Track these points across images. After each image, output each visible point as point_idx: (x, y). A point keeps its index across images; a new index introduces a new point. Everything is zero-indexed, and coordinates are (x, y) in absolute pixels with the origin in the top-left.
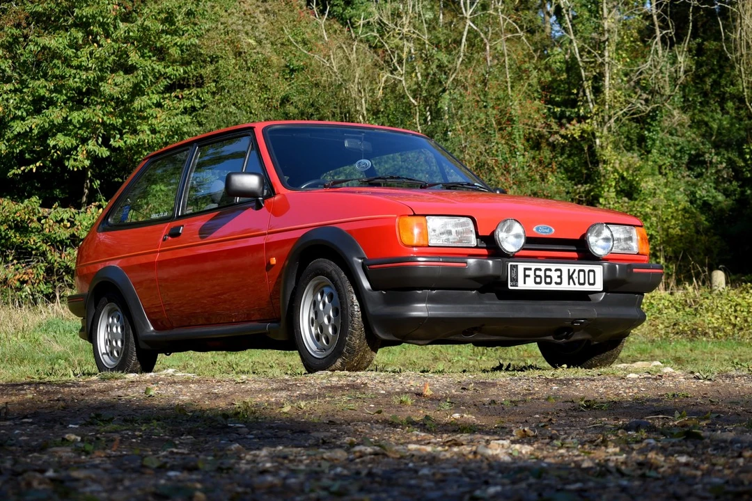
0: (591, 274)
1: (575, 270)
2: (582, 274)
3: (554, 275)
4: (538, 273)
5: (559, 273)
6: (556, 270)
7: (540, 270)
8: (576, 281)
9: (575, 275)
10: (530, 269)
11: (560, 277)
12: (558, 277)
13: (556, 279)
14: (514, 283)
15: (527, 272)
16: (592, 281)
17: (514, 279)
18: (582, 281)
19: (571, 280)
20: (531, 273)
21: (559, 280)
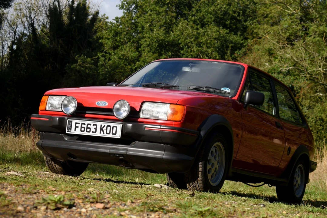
0: (115, 128)
1: (105, 126)
2: (109, 128)
3: (92, 128)
4: (83, 126)
5: (95, 127)
6: (94, 125)
7: (85, 124)
8: (105, 131)
9: (105, 128)
10: (79, 123)
11: (96, 129)
12: (94, 129)
13: (93, 130)
14: (69, 130)
15: (77, 125)
16: (114, 132)
17: (69, 128)
18: (108, 132)
19: (102, 131)
20: (79, 126)
21: (94, 130)
